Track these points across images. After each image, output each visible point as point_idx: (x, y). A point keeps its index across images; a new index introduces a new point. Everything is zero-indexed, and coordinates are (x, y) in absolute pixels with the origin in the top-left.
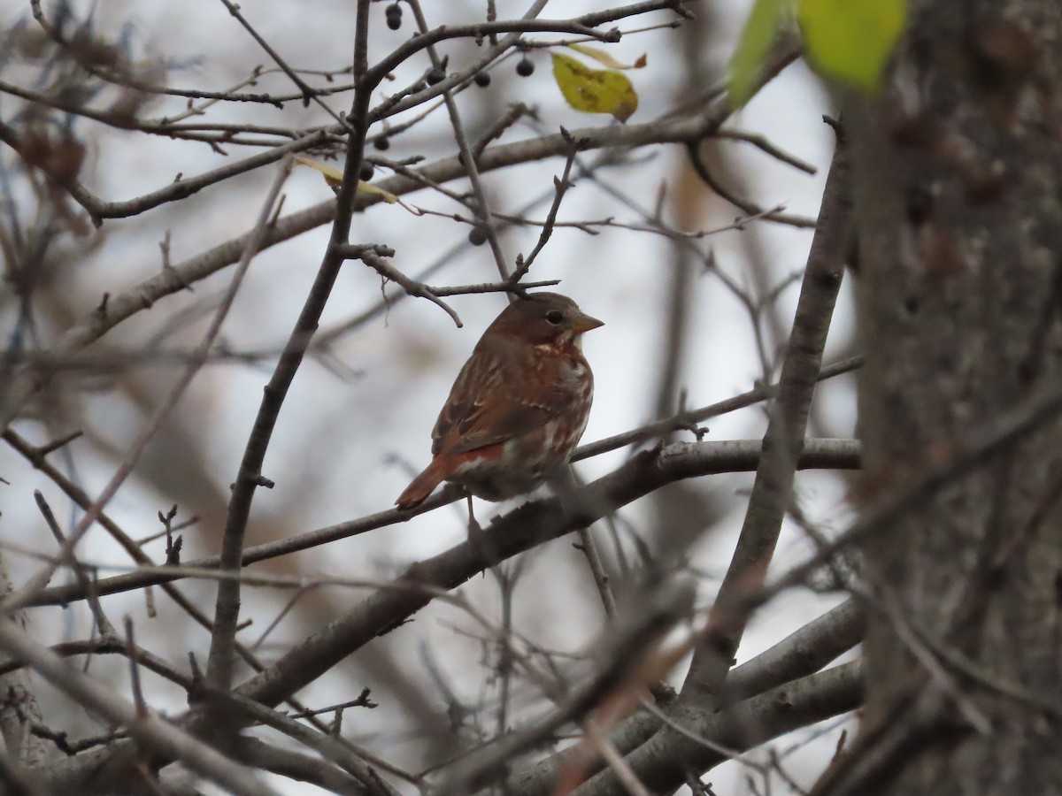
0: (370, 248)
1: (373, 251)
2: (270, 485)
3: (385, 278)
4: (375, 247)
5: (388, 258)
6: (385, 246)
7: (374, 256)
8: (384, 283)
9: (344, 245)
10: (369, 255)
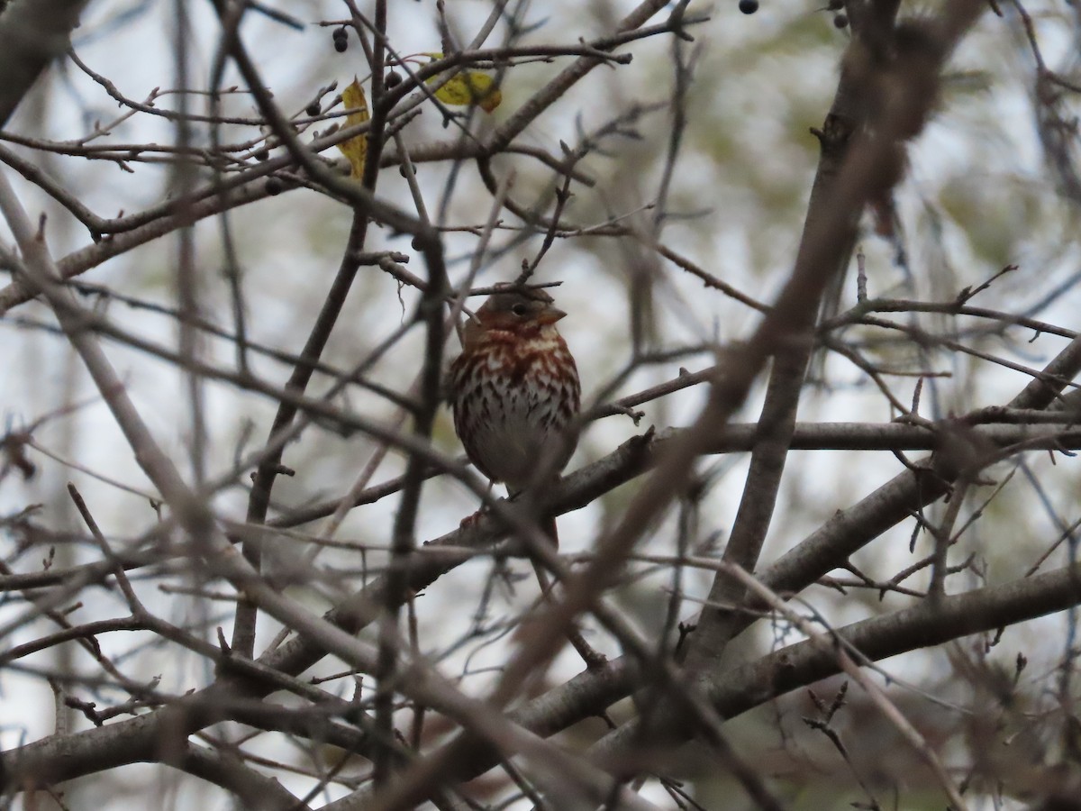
0: (386, 256)
1: (389, 258)
2: (291, 473)
3: (401, 283)
4: (391, 254)
5: (403, 264)
6: (400, 253)
7: (391, 262)
8: (400, 287)
9: (360, 253)
10: (386, 262)
